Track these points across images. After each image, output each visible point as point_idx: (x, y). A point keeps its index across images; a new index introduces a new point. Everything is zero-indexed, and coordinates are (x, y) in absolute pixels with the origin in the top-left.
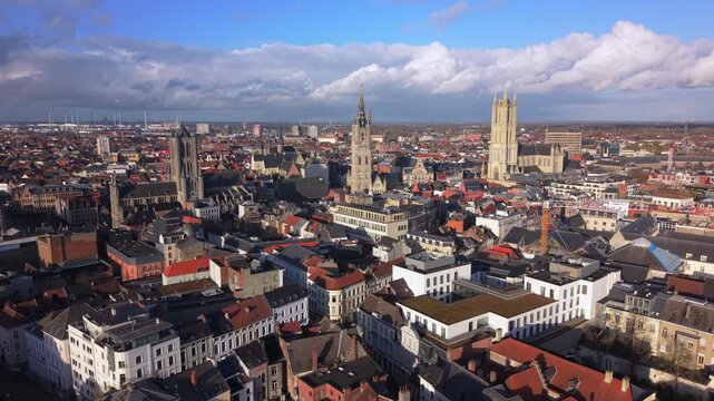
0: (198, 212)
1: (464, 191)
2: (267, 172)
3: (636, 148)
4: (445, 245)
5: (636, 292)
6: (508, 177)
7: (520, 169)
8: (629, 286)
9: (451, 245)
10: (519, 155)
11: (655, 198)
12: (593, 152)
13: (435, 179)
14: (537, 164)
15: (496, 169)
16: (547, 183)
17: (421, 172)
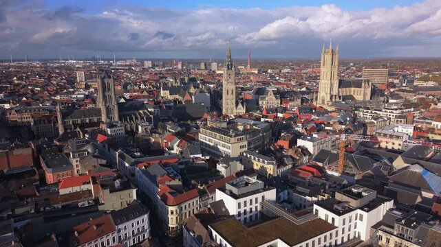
0: (109, 131)
1: (298, 114)
2: (171, 98)
3: (426, 79)
4: (268, 164)
5: (403, 221)
6: (330, 104)
7: (340, 97)
8: (399, 213)
9: (273, 164)
10: (339, 87)
11: (433, 123)
12: (396, 81)
13: (281, 103)
14: (352, 94)
15: (323, 97)
16: (357, 108)
17: (271, 99)
